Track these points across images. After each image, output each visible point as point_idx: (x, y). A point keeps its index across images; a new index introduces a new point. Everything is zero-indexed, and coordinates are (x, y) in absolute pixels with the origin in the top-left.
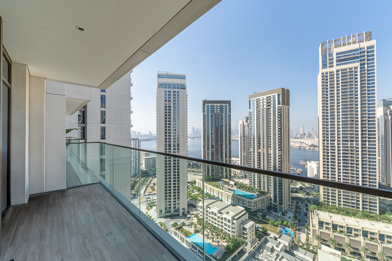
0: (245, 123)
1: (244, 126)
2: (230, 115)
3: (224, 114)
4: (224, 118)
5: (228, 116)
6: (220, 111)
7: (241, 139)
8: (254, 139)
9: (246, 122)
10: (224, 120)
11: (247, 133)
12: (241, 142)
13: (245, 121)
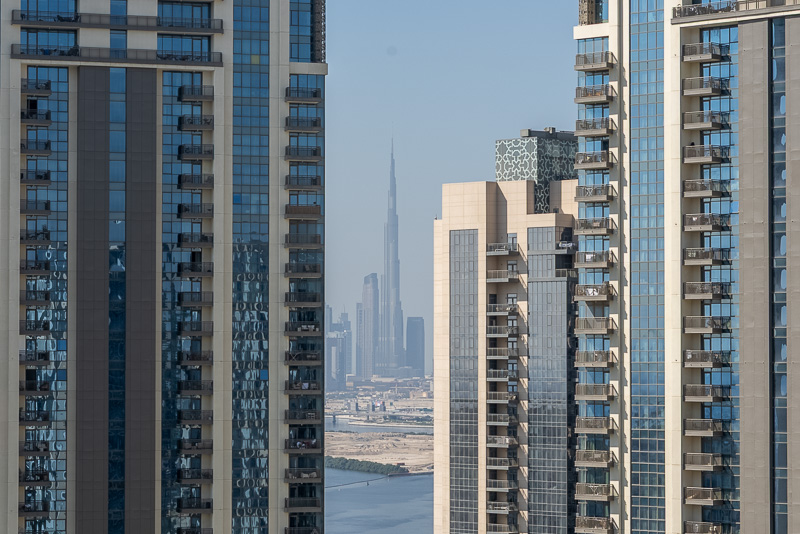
0: (521, 222)
1: (503, 257)
2: (308, 96)
3: (221, 82)
4: (222, 139)
5: (278, 109)
6: (159, 25)
7: (463, 454)
8: (648, 446)
9: (542, 198)
10: (221, 169)
11: (542, 358)
12: (462, 496)
13: (516, 194)
